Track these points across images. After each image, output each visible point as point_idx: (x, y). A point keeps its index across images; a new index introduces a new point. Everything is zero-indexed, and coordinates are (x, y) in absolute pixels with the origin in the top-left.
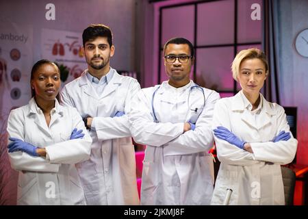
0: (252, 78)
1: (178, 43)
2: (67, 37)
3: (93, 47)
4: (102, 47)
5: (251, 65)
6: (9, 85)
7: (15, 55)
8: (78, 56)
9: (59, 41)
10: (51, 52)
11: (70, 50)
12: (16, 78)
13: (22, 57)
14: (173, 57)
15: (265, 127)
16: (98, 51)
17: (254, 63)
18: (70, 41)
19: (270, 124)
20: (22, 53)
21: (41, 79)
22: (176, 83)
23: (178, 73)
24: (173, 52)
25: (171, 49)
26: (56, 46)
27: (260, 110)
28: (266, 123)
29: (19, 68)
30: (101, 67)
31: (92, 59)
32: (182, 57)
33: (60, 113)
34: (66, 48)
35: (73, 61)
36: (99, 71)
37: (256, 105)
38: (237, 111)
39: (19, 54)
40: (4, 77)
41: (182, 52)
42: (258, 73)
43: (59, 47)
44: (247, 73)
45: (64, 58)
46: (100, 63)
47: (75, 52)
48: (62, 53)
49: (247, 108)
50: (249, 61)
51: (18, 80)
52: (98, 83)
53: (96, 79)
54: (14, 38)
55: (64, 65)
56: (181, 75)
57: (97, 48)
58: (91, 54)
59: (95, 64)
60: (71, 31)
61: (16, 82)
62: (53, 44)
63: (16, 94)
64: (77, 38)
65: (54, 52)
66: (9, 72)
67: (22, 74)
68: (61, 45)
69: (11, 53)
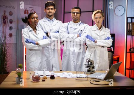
0: (98, 19)
1: (76, 9)
2: (30, 7)
3: (49, 9)
4: (52, 9)
5: (98, 15)
6: (8, 25)
7: (11, 14)
11: (31, 12)
12: (11, 22)
14: (74, 13)
15: (102, 35)
16: (50, 10)
17: (99, 15)
18: (31, 9)
19: (104, 34)
20: (13, 13)
21: (33, 19)
22: (75, 21)
23: (76, 18)
24: (74, 11)
25: (74, 10)
26: (25, 10)
27: (101, 30)
28: (103, 34)
29: (12, 19)
30: (51, 16)
31: (48, 13)
32: (77, 13)
33: (39, 31)
34: (29, 12)
36: (51, 17)
37: (100, 28)
38: (94, 30)
39: (12, 13)
40: (7, 22)
41: (77, 11)
42: (100, 18)
44: (97, 18)
46: (51, 15)
49: (97, 29)
50: (97, 14)
52: (50, 21)
53: (50, 20)
56: (77, 19)
57: (50, 9)
58: (48, 11)
59: (49, 15)
60: (31, 5)
61: (11, 24)
63: (11, 28)
64: (33, 8)
65: (25, 13)
66: (8, 20)
67: (13, 21)
68: (27, 10)
69: (9, 13)
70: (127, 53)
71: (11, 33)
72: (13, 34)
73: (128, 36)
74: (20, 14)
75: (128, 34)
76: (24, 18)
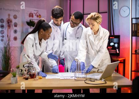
2: (34, 10)
6: (13, 28)
7: (15, 17)
8: (38, 18)
9: (31, 12)
10: (28, 16)
11: (36, 15)
13: (18, 18)
18: (36, 12)
26: (30, 13)
29: (17, 22)
34: (34, 15)
35: (36, 20)
39: (17, 16)
40: (11, 25)
43: (31, 14)
45: (33, 18)
47: (37, 16)
48: (32, 16)
51: (16, 26)
54: (15, 11)
55: (34, 21)
60: (36, 8)
61: (16, 27)
62: (29, 13)
63: (15, 32)
64: (38, 11)
65: (30, 16)
66: (13, 24)
67: (18, 24)
68: (32, 13)
69: (14, 16)
70: (133, 55)
71: (16, 36)
72: (18, 38)
73: (133, 37)
74: (25, 18)
75: (133, 35)
76: (29, 22)
